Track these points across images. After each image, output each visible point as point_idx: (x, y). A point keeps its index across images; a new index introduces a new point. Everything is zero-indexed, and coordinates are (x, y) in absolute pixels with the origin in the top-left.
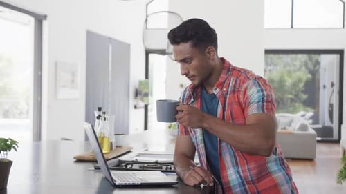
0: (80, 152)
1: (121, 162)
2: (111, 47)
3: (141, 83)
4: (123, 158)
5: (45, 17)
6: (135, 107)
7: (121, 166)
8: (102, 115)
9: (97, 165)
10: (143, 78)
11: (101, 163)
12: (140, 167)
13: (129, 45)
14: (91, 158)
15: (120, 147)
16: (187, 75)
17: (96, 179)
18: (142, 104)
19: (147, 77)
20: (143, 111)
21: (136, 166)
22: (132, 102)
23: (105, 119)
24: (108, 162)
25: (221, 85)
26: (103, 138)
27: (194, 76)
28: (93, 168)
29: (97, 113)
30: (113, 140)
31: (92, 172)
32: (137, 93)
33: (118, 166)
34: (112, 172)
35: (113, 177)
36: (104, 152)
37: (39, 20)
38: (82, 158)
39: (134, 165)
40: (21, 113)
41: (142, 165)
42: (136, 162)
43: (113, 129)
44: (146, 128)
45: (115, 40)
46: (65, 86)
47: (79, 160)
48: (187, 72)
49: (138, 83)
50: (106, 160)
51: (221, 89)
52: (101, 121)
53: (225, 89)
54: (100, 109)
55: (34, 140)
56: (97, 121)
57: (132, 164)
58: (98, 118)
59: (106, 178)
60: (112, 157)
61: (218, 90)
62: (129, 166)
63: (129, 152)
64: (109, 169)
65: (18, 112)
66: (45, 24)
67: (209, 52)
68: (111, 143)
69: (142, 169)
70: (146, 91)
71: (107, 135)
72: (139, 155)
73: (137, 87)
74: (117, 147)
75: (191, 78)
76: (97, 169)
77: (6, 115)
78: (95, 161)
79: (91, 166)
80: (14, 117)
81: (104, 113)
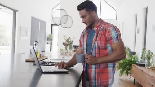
0: (28, 58)
1: (44, 62)
2: (40, 23)
3: (50, 35)
4: (45, 61)
5: (17, 11)
6: (47, 43)
7: (44, 64)
8: (37, 44)
9: (35, 63)
10: (50, 33)
11: (36, 62)
12: (52, 64)
13: (46, 22)
14: (32, 60)
15: (43, 56)
16: (85, 22)
17: (34, 69)
18: (50, 42)
19: (52, 33)
20: (50, 45)
21: (50, 64)
22: (46, 42)
23: (38, 45)
24: (39, 62)
25: (98, 27)
26: (37, 53)
27: (87, 23)
28: (33, 65)
29: (35, 43)
30: (41, 54)
31: (33, 66)
32: (48, 39)
33: (43, 64)
34: (41, 66)
35: (42, 69)
36: (38, 58)
37: (15, 12)
38: (28, 60)
39: (49, 64)
40: (8, 45)
41: (53, 64)
42: (50, 62)
43: (41, 49)
44: (51, 51)
45: (41, 20)
46: (23, 36)
47: (27, 61)
48: (84, 21)
49: (48, 35)
50: (38, 61)
51: (98, 28)
52: (37, 46)
53: (99, 29)
54: (36, 41)
55: (12, 53)
56: (35, 46)
57: (49, 63)
58: (35, 45)
59: (38, 69)
60: (41, 60)
61: (96, 29)
62: (47, 64)
63: (47, 58)
64: (40, 65)
65: (7, 44)
66: (17, 13)
67: (93, 13)
68: (40, 55)
69: (53, 65)
70: (51, 38)
71: (39, 51)
72: (51, 60)
73: (48, 36)
74: (42, 56)
75: (86, 24)
76: (35, 65)
77: (3, 45)
78: (34, 62)
79: (32, 64)
80: (6, 46)
81: (38, 43)
